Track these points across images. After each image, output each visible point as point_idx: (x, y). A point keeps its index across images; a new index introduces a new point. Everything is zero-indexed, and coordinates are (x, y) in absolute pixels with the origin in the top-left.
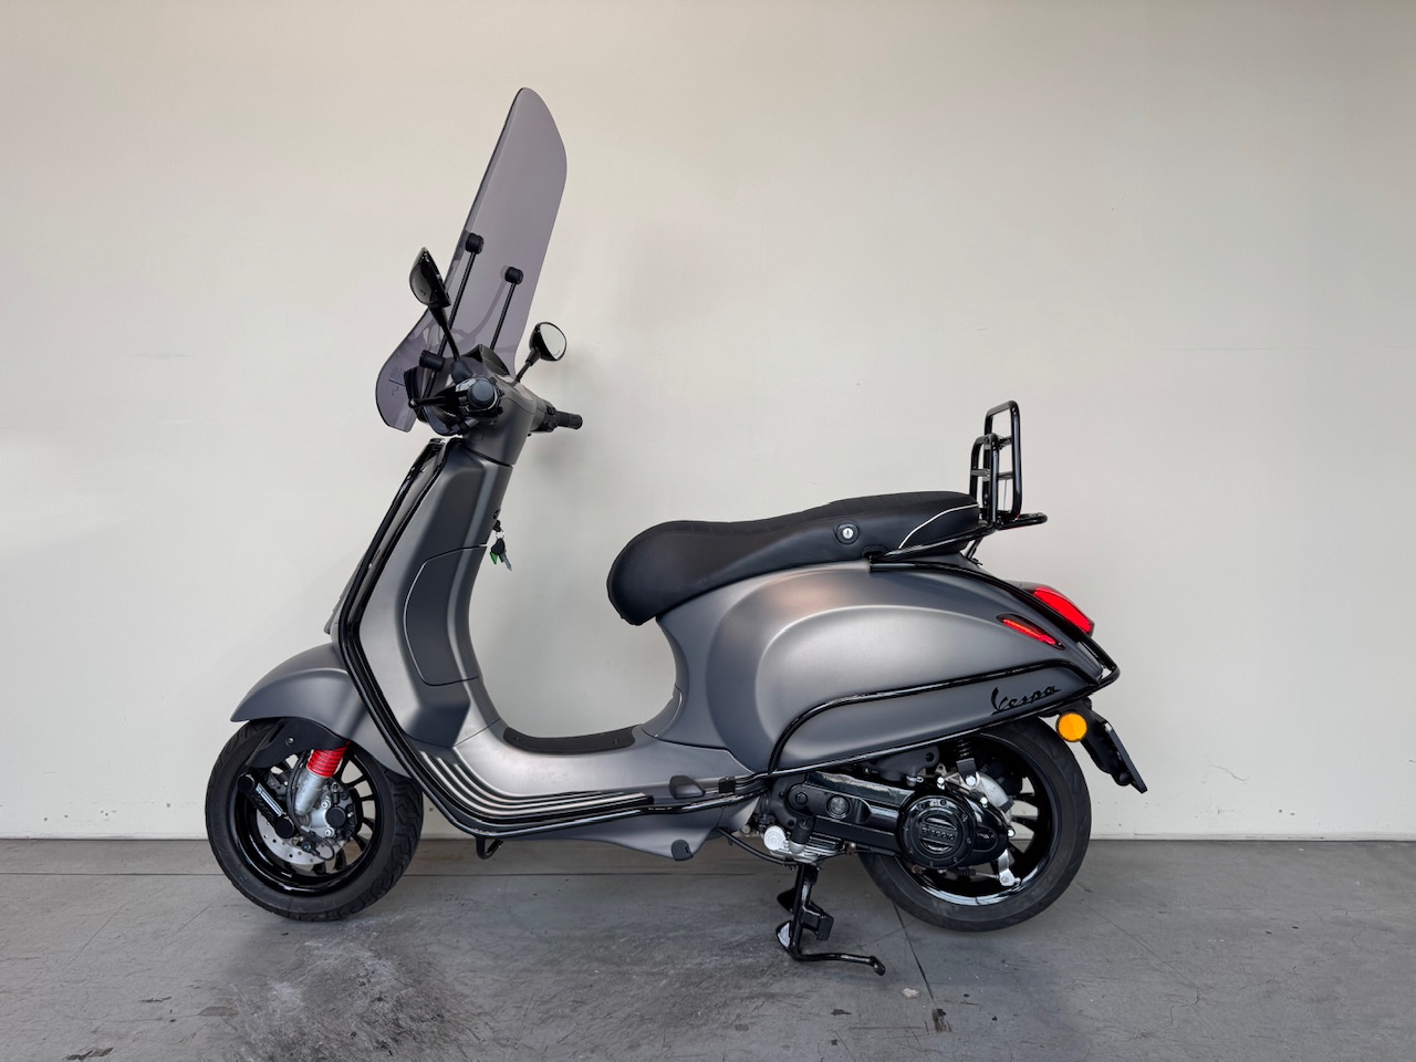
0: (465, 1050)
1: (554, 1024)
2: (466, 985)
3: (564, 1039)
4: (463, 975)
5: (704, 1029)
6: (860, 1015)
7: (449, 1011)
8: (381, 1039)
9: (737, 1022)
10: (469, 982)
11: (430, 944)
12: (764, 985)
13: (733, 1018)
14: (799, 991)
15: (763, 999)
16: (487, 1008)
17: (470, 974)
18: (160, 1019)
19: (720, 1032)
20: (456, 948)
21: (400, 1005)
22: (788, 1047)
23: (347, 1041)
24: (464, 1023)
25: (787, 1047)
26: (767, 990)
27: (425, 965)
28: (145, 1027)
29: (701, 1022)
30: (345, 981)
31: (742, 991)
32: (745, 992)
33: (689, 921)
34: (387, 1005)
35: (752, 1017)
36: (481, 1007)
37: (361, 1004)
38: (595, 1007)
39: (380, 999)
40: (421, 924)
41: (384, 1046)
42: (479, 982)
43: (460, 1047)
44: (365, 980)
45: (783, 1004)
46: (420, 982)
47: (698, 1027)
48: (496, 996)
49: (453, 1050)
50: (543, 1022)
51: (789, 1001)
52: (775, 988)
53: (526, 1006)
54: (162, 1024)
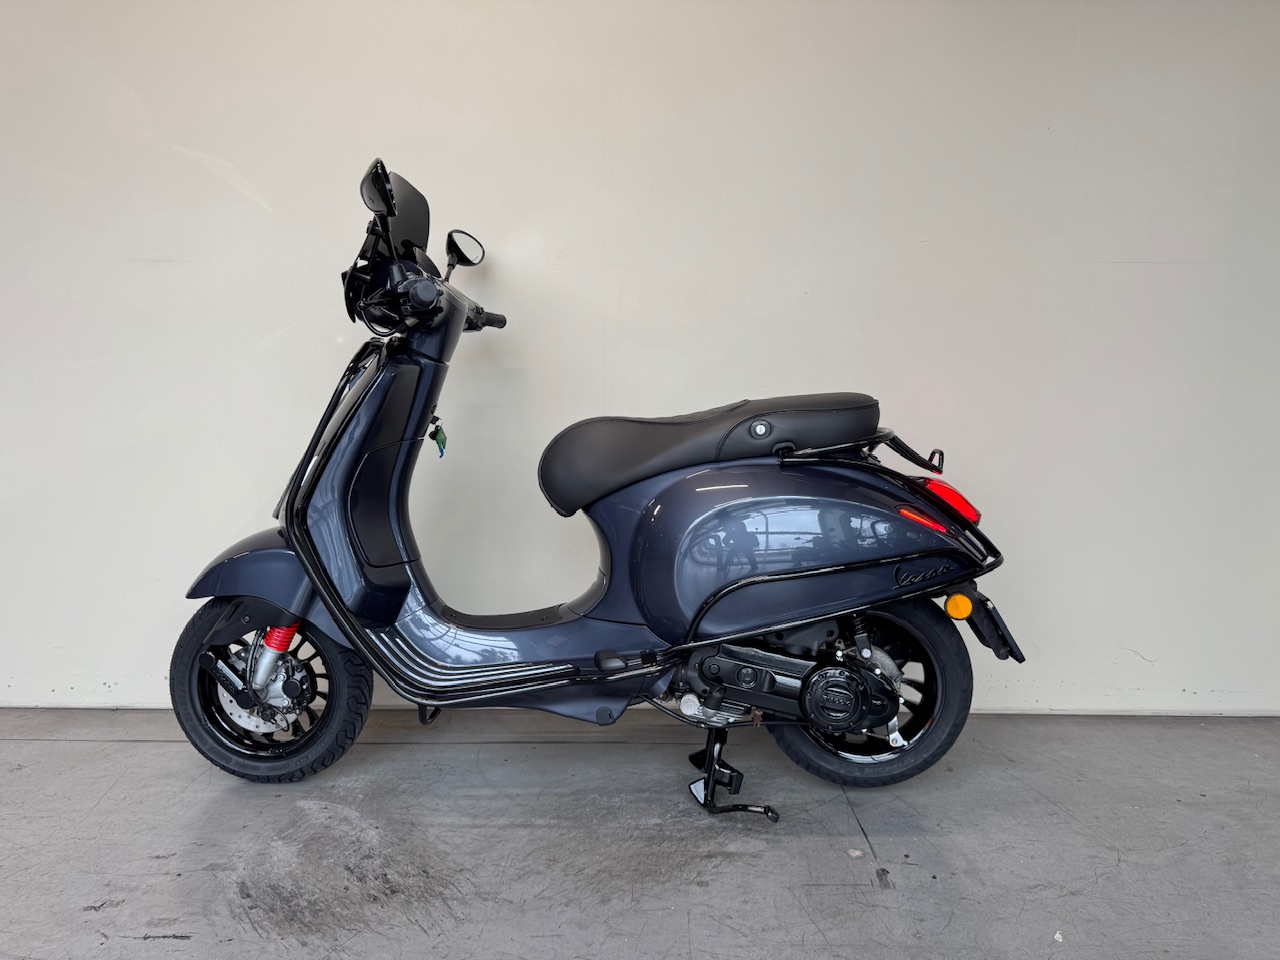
0: (449, 902)
1: (530, 880)
3: (539, 894)
4: (443, 834)
5: (668, 885)
6: (811, 874)
7: (433, 868)
8: (372, 892)
9: (698, 879)
10: (450, 841)
11: (412, 806)
12: (721, 845)
13: (694, 875)
14: (753, 851)
15: (720, 858)
16: (467, 865)
17: (450, 834)
18: (167, 874)
19: (683, 887)
20: (437, 810)
21: (388, 861)
22: (747, 902)
23: (341, 894)
24: (448, 878)
25: (745, 902)
26: (724, 850)
27: (409, 825)
28: (154, 881)
29: (665, 879)
30: (335, 840)
31: (700, 850)
32: (705, 849)
34: (375, 863)
35: (712, 874)
36: (462, 865)
37: (352, 861)
38: (567, 865)
39: (369, 857)
40: (403, 787)
41: (375, 899)
42: (459, 841)
43: (444, 900)
44: (354, 839)
45: (740, 863)
46: (405, 841)
47: (663, 883)
48: (475, 854)
49: (438, 903)
50: (520, 877)
51: (744, 860)
52: (732, 848)
53: (503, 864)
54: (169, 878)
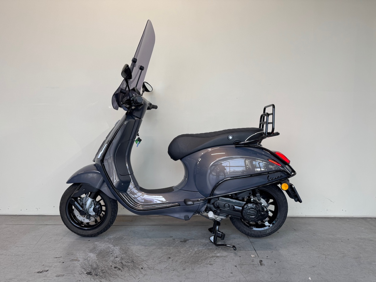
1: (163, 264)
2: (138, 254)
3: (166, 267)
4: (137, 251)
5: (201, 265)
6: (241, 261)
7: (135, 260)
8: (119, 267)
11: (128, 243)
13: (209, 262)
16: (145, 260)
18: (60, 262)
19: (206, 265)
20: (134, 244)
21: (122, 259)
23: (110, 268)
24: (140, 263)
25: (223, 270)
26: (216, 255)
27: (127, 248)
28: (56, 264)
29: (200, 263)
30: (107, 253)
32: (211, 255)
33: (194, 237)
34: (119, 259)
35: (213, 262)
36: (143, 259)
37: (112, 258)
38: (173, 259)
39: (117, 257)
40: (124, 238)
41: (120, 269)
42: (142, 253)
43: (139, 269)
44: (112, 252)
45: (221, 259)
46: (126, 253)
48: (146, 256)
50: (160, 263)
51: (222, 258)
53: (155, 259)
